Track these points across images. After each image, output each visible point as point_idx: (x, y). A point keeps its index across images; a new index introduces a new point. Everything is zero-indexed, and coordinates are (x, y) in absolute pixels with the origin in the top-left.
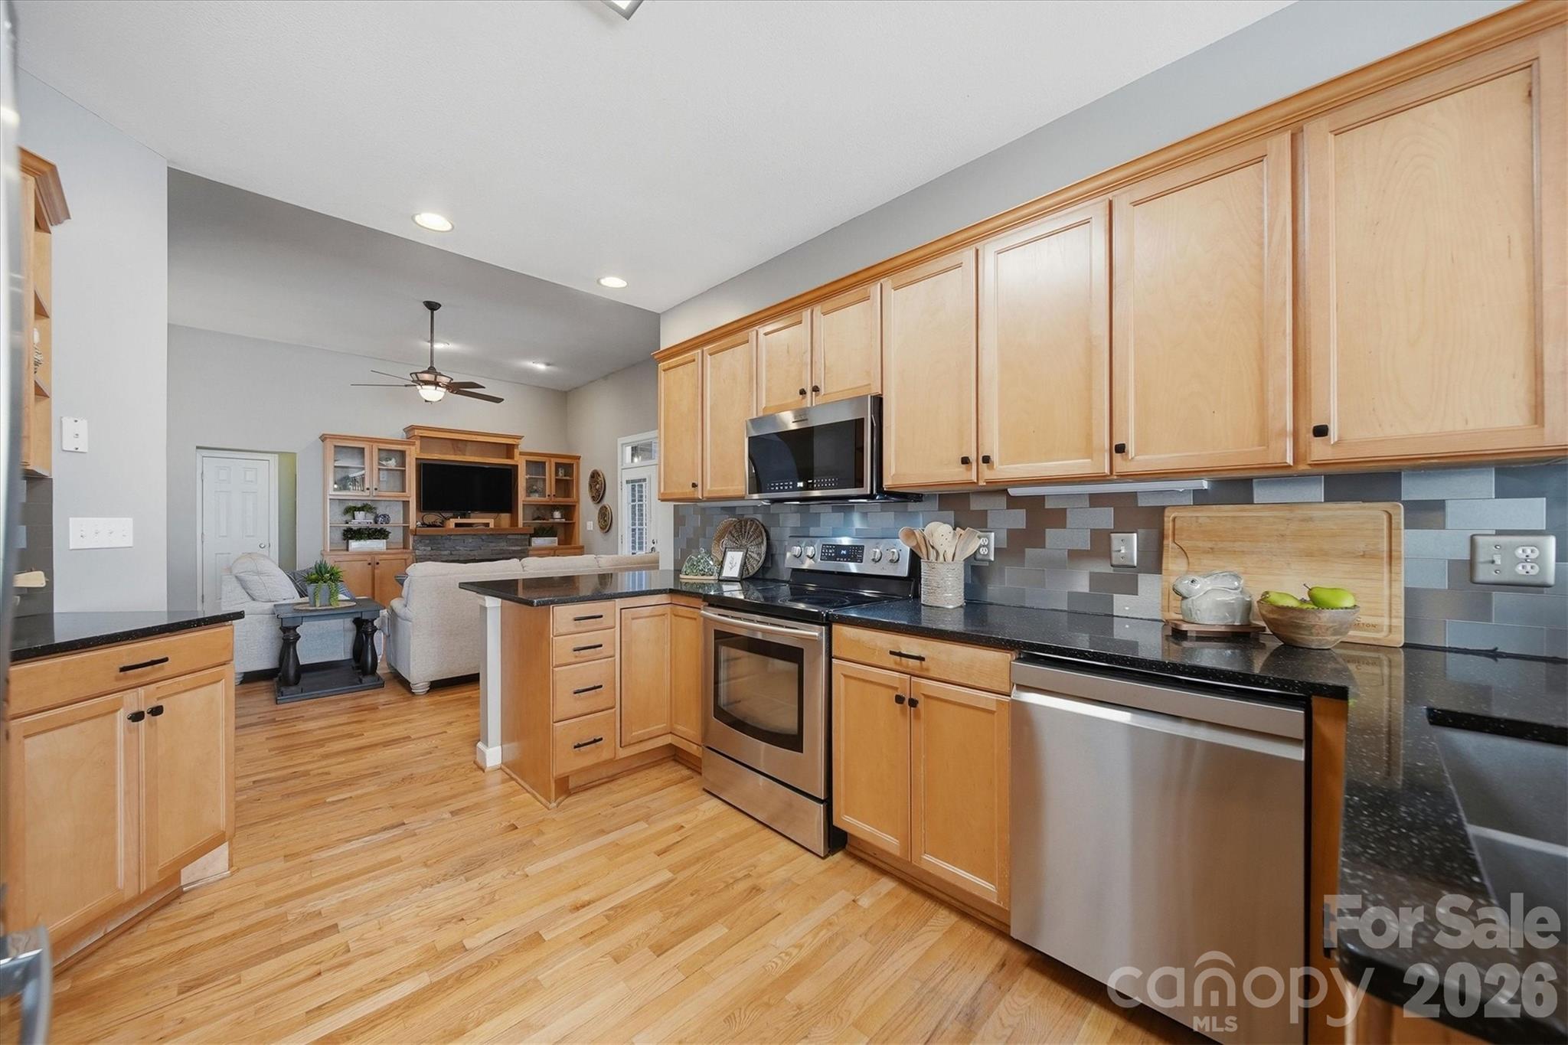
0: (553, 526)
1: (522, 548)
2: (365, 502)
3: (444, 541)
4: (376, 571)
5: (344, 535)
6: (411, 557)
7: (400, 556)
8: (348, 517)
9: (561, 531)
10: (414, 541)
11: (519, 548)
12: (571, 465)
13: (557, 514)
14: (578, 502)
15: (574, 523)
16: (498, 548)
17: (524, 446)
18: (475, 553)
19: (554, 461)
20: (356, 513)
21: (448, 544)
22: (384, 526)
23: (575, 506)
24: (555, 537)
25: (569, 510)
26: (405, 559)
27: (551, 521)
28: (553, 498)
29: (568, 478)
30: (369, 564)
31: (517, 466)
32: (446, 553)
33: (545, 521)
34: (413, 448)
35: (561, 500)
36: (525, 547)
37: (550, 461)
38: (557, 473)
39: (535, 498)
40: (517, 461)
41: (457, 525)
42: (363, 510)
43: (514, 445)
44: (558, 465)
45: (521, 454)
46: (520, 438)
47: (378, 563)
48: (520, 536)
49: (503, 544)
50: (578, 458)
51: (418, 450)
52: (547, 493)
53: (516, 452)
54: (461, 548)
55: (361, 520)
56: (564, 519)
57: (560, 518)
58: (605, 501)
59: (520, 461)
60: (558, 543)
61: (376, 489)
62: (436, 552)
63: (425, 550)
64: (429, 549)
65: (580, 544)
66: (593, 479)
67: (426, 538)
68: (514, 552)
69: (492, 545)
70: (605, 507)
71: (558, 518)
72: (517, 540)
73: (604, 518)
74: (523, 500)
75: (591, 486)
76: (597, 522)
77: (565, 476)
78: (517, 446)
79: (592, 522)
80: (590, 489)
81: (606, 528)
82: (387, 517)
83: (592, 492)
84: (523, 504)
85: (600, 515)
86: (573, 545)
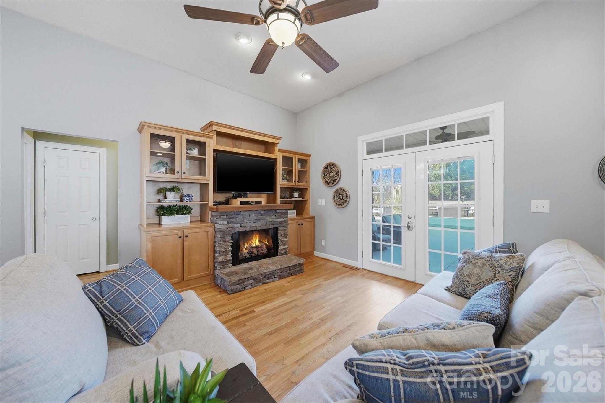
2: (174, 184)
3: (237, 216)
4: (186, 243)
5: (157, 211)
6: (212, 229)
7: (203, 229)
8: (161, 197)
10: (212, 216)
11: (283, 220)
12: (306, 161)
13: (296, 194)
15: (306, 200)
16: (270, 220)
17: (281, 145)
18: (257, 224)
19: (297, 157)
20: (168, 193)
21: (239, 218)
22: (189, 204)
23: (307, 189)
26: (207, 232)
27: (293, 199)
28: (296, 182)
30: (180, 237)
31: (277, 159)
32: (238, 225)
34: (211, 140)
35: (300, 185)
37: (295, 157)
39: (287, 183)
40: (276, 156)
41: (242, 203)
42: (174, 191)
43: (275, 143)
44: (299, 161)
45: (280, 151)
46: (279, 139)
47: (187, 237)
49: (273, 217)
50: (309, 156)
51: (215, 142)
52: (294, 180)
53: (277, 149)
54: (247, 221)
55: (172, 198)
56: (301, 198)
57: (298, 197)
58: (341, 185)
59: (278, 156)
60: (296, 215)
61: (184, 173)
62: (230, 225)
63: (223, 224)
64: (226, 223)
65: (311, 215)
66: (326, 169)
67: (224, 214)
68: (281, 222)
69: (267, 218)
70: (342, 190)
71: (297, 197)
72: (282, 214)
73: (340, 197)
74: (280, 185)
75: (324, 174)
76: (334, 200)
77: (301, 168)
78: (276, 145)
79: (324, 200)
80: (324, 177)
81: (343, 204)
82: (190, 196)
83: (326, 179)
84: (280, 187)
85: (336, 195)
86: (304, 216)
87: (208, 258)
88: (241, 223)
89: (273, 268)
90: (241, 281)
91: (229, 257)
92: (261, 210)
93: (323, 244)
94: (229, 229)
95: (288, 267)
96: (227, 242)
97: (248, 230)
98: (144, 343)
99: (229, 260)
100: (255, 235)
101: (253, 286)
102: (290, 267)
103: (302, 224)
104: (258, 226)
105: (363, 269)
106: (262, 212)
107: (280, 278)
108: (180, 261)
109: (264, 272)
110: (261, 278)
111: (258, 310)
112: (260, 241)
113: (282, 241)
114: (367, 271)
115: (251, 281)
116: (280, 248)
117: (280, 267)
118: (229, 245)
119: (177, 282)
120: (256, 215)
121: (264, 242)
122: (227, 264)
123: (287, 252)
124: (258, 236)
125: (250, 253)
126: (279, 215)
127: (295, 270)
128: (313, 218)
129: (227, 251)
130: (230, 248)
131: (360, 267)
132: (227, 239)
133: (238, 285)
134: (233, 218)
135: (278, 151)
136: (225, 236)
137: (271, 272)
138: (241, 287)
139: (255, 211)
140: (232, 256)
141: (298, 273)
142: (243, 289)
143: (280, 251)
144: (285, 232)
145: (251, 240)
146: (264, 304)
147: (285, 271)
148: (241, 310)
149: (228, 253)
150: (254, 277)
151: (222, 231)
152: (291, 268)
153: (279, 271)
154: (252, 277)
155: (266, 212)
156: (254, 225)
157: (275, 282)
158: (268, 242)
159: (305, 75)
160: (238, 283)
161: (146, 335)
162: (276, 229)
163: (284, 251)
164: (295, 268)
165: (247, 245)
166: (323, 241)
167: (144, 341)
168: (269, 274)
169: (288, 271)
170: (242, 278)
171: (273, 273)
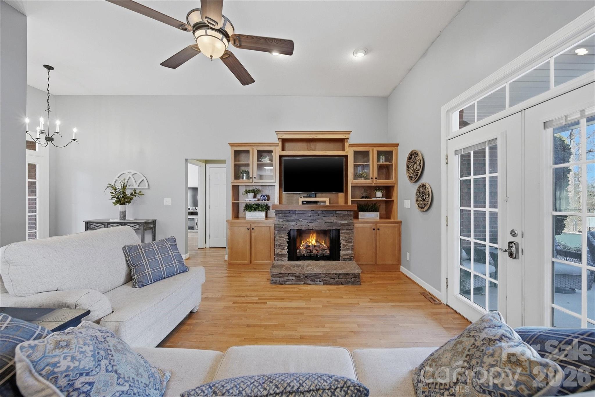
0: (375, 204)
1: (348, 222)
3: (292, 215)
4: (253, 234)
9: (383, 207)
11: (346, 222)
12: (391, 152)
13: (379, 194)
14: (396, 183)
15: (393, 201)
16: (329, 221)
17: (353, 139)
18: (313, 224)
19: (376, 149)
21: (294, 217)
23: (393, 187)
24: (378, 212)
25: (388, 190)
27: (374, 199)
28: (375, 180)
29: (388, 163)
30: (248, 229)
31: (348, 155)
32: (293, 223)
33: (369, 200)
34: (277, 148)
35: (383, 182)
36: (351, 221)
37: (373, 150)
38: (378, 160)
39: (361, 181)
40: (347, 152)
41: (304, 202)
43: (345, 139)
44: (379, 153)
45: (351, 146)
46: (349, 133)
47: (253, 229)
48: (346, 212)
49: (333, 218)
50: (397, 145)
52: (371, 176)
53: (347, 144)
54: (303, 221)
56: (384, 198)
57: (381, 197)
58: (423, 180)
59: (350, 152)
60: (380, 218)
61: (255, 178)
62: (287, 223)
63: (279, 221)
64: (281, 220)
65: (398, 219)
66: (410, 160)
67: (280, 212)
68: (342, 225)
69: (325, 218)
70: (424, 186)
71: (379, 197)
72: (344, 215)
73: (423, 196)
74: (351, 183)
75: (409, 167)
76: (417, 201)
77: (386, 161)
78: (346, 141)
79: (409, 200)
80: (408, 170)
81: (425, 207)
82: (264, 197)
83: (410, 173)
84: (351, 186)
85: (418, 194)
86: (392, 220)
87: (270, 250)
88: (298, 220)
89: (316, 270)
90: (281, 275)
91: (285, 251)
92: (318, 211)
93: (408, 258)
94: (284, 226)
95: (337, 274)
96: (283, 237)
97: (303, 229)
98: (137, 288)
99: (285, 254)
100: (313, 235)
101: (293, 283)
102: (340, 274)
103: (379, 229)
104: (314, 225)
105: (447, 305)
106: (319, 212)
107: (326, 283)
108: (248, 247)
109: (305, 272)
110: (302, 277)
111: (269, 303)
112: (317, 241)
113: (344, 246)
114: (451, 311)
115: (291, 278)
116: (342, 252)
117: (324, 272)
118: (285, 241)
119: (246, 263)
120: (312, 214)
121: (321, 242)
122: (283, 257)
123: (351, 258)
124: (315, 236)
125: (310, 252)
126: (340, 217)
127: (347, 280)
128: (400, 223)
129: (283, 245)
130: (286, 244)
131: (444, 301)
132: (283, 235)
133: (279, 278)
134: (288, 216)
135: (349, 147)
136: (281, 232)
137: (315, 275)
138: (281, 281)
139: (312, 210)
140: (288, 252)
141: (350, 284)
142: (284, 283)
143: (342, 256)
144: (349, 236)
145: (307, 238)
146: (282, 301)
147: (333, 278)
148: (259, 299)
149: (284, 248)
150: (294, 274)
151: (278, 227)
152: (341, 276)
153: (323, 276)
154: (293, 273)
155: (324, 212)
156: (310, 224)
157: (318, 286)
158: (325, 244)
159: (356, 54)
160: (278, 276)
161: (141, 283)
162: (338, 231)
163: (347, 257)
164: (347, 277)
165: (304, 243)
166: (408, 254)
167: (137, 286)
168: (311, 276)
169: (336, 278)
170: (281, 272)
171: (316, 276)
